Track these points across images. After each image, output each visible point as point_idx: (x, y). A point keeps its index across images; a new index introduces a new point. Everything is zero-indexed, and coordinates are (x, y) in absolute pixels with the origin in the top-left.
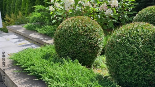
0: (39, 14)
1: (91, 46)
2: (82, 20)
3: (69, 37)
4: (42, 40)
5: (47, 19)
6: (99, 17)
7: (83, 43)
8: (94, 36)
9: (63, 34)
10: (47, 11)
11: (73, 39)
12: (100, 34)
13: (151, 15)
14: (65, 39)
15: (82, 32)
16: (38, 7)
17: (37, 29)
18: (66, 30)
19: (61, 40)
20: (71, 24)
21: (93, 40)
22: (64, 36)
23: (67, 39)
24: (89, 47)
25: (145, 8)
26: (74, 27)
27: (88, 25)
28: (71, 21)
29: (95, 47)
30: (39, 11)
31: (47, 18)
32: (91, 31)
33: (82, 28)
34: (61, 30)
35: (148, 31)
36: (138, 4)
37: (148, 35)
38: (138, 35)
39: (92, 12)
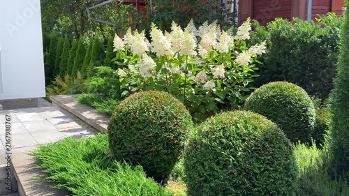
0: (101, 81)
1: (167, 144)
2: (157, 98)
3: (132, 124)
4: (100, 123)
5: (114, 88)
6: (194, 92)
7: (154, 136)
8: (174, 126)
9: (122, 120)
10: (116, 76)
11: (138, 129)
12: (186, 123)
13: (274, 97)
14: (125, 128)
15: (153, 119)
16: (102, 69)
17: (95, 104)
18: (128, 113)
19: (117, 129)
20: (137, 104)
21: (171, 132)
22: (123, 123)
23: (128, 129)
24: (164, 145)
25: (265, 84)
26: (141, 109)
27: (165, 107)
28: (139, 98)
29: (174, 145)
30: (102, 76)
31: (113, 87)
32: (169, 117)
33: (155, 112)
34: (121, 112)
35: (255, 128)
36: (258, 75)
37: (254, 136)
38: (238, 134)
39: (182, 84)
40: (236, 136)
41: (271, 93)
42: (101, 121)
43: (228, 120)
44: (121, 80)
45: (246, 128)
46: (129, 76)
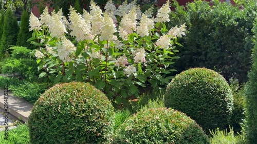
0: (17, 62)
1: (90, 137)
2: (79, 91)
3: (54, 119)
5: (31, 70)
6: (115, 77)
7: (77, 130)
8: (96, 119)
9: (44, 114)
10: (32, 57)
11: (60, 124)
12: (108, 115)
14: (47, 122)
15: (76, 113)
16: (17, 49)
17: (11, 87)
18: (50, 107)
19: (39, 124)
20: (58, 97)
21: (94, 125)
22: (45, 117)
23: (50, 124)
24: (87, 138)
26: (63, 103)
27: (87, 100)
28: (60, 91)
29: (97, 137)
30: (18, 56)
31: (30, 68)
32: (92, 110)
33: (77, 105)
34: (42, 106)
35: (176, 128)
37: (175, 135)
38: (159, 134)
39: (103, 68)
40: (158, 136)
41: (191, 80)
42: (18, 107)
43: (150, 120)
44: (38, 62)
45: (167, 127)
46: (47, 57)
